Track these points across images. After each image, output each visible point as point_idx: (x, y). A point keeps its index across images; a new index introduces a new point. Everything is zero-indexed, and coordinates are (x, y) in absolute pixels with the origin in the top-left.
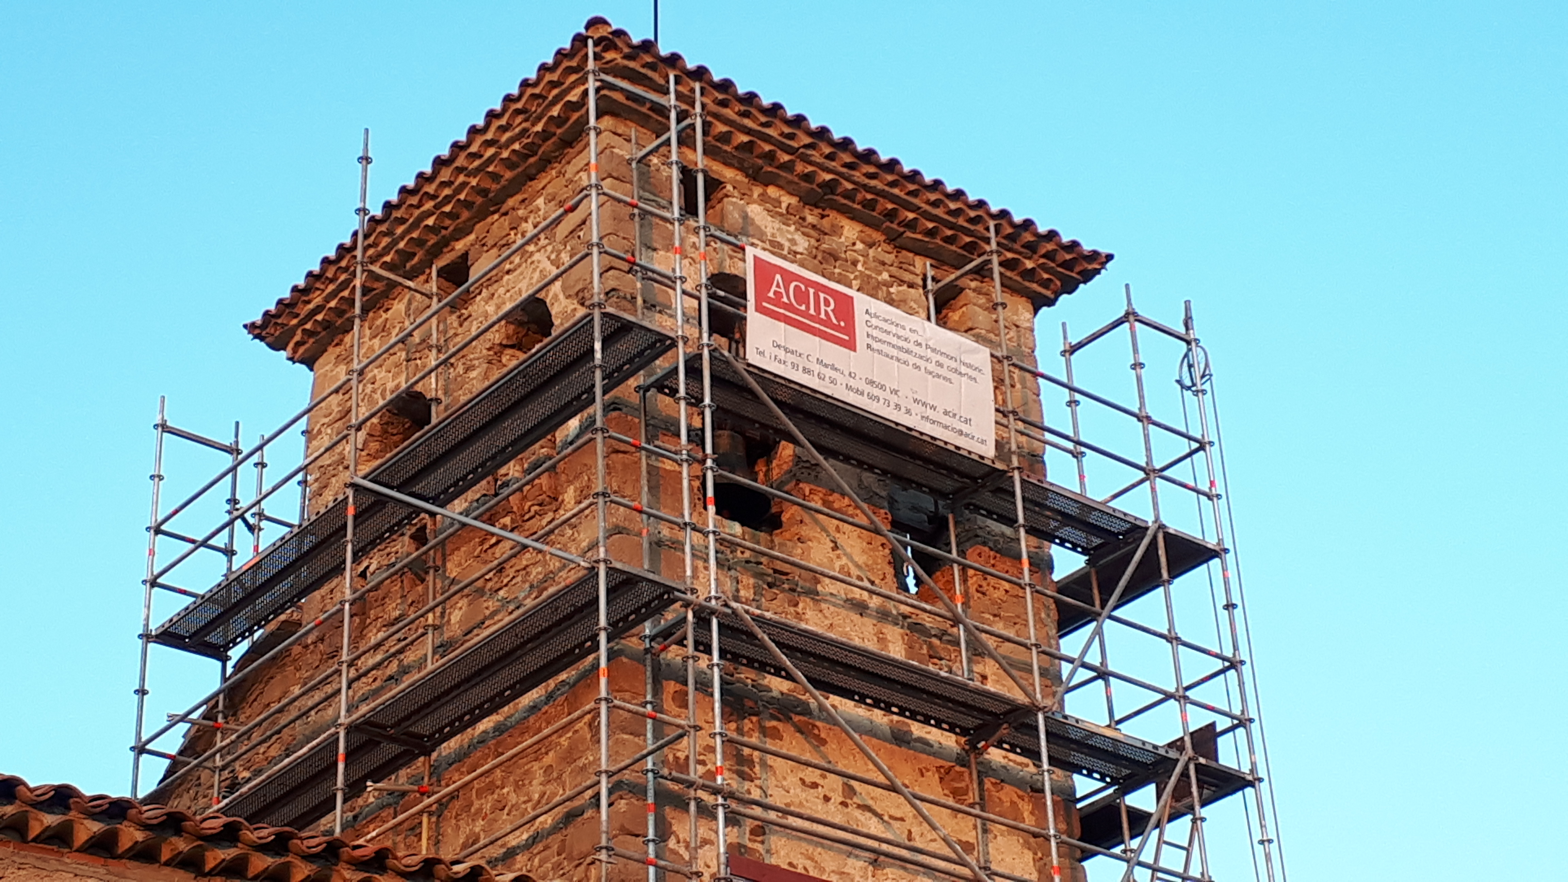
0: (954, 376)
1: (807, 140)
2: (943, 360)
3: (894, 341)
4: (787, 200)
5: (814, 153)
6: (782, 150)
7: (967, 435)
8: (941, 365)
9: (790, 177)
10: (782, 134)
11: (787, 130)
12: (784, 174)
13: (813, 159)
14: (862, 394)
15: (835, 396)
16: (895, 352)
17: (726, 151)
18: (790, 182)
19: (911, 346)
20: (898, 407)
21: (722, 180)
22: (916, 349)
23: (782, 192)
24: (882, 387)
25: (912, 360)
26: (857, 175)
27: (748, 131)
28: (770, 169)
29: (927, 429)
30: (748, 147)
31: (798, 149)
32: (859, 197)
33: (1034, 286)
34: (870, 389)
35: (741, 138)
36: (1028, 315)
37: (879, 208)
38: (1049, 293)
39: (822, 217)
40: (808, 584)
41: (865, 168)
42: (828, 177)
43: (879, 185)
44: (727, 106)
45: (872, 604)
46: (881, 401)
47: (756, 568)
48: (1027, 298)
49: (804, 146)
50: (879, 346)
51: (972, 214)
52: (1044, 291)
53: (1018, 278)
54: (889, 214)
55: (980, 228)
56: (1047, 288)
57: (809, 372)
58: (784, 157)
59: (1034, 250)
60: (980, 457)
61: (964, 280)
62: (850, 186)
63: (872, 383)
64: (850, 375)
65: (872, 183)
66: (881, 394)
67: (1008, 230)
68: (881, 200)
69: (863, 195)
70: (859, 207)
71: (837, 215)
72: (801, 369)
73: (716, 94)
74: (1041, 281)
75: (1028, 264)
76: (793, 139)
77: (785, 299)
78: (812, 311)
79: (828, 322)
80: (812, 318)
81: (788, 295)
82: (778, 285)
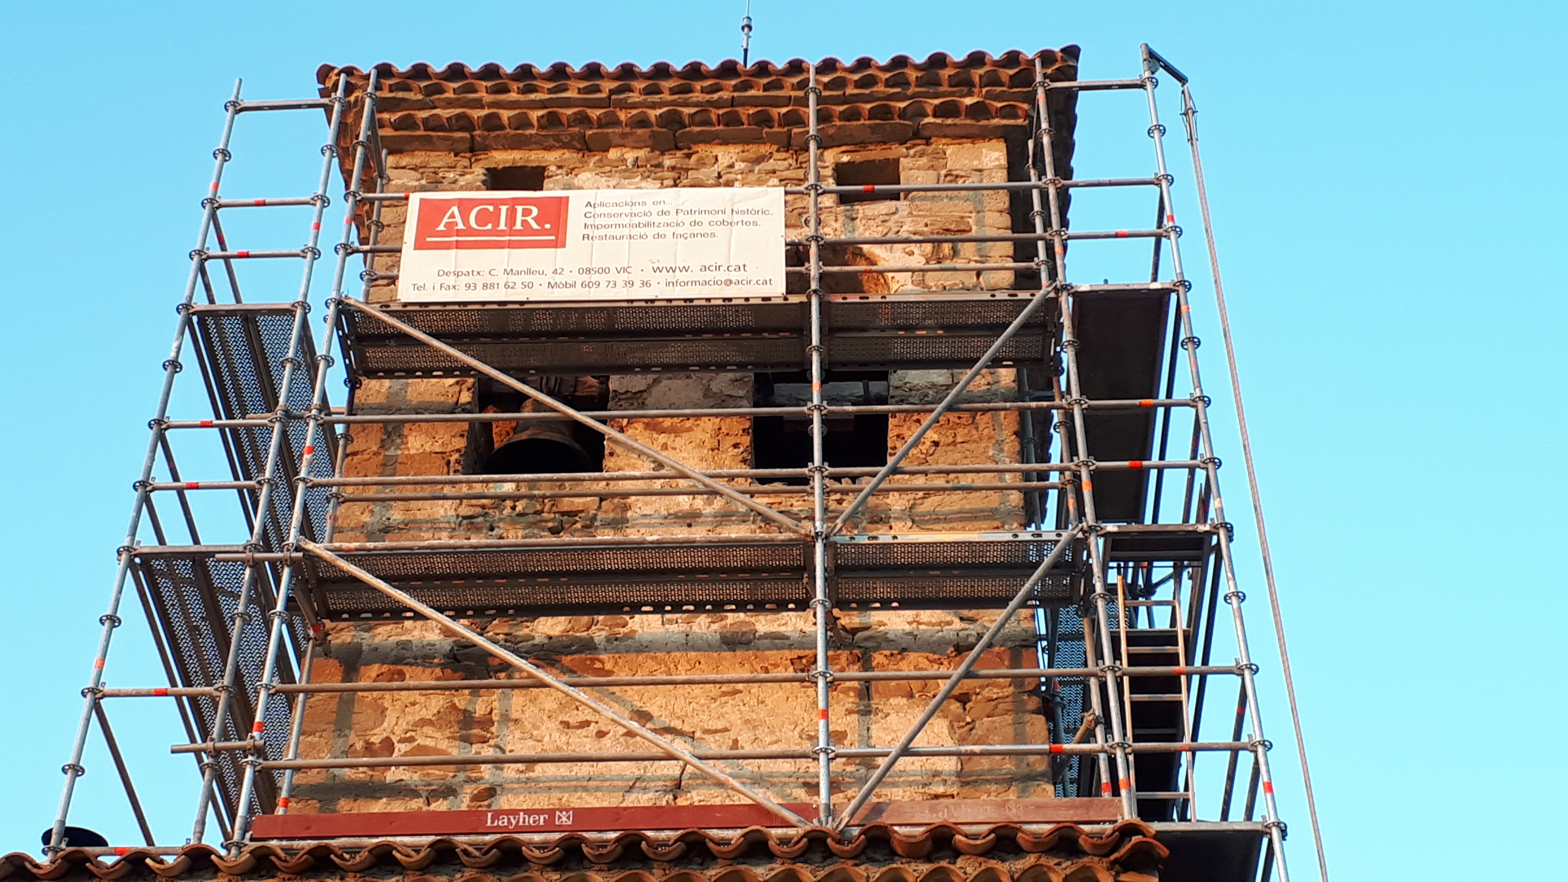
0: (715, 229)
3: (625, 220)
7: (740, 283)
13: (632, 100)
14: (573, 285)
15: (531, 299)
16: (626, 232)
17: (531, 135)
18: (624, 136)
19: (654, 218)
20: (630, 284)
21: (544, 165)
22: (664, 219)
23: (624, 150)
24: (605, 271)
25: (651, 231)
27: (542, 105)
29: (676, 293)
31: (609, 98)
32: (714, 118)
33: (996, 121)
34: (586, 278)
35: (535, 115)
36: (996, 154)
37: (744, 119)
38: (1020, 122)
39: (689, 156)
40: (612, 515)
41: (698, 85)
42: (658, 112)
43: (725, 95)
44: (509, 91)
45: (708, 510)
46: (603, 284)
47: (531, 518)
48: (998, 138)
49: (612, 92)
50: (602, 232)
51: (856, 77)
52: (1012, 122)
53: (968, 122)
54: (763, 120)
55: (880, 88)
56: (1016, 117)
57: (492, 286)
58: (595, 114)
59: (970, 84)
60: (764, 299)
61: (897, 150)
62: (693, 110)
63: (589, 271)
64: (555, 272)
65: (716, 96)
66: (603, 278)
67: (913, 75)
68: (740, 110)
69: (714, 113)
70: (721, 127)
71: (707, 148)
72: (480, 286)
73: (484, 84)
74: (1001, 113)
75: (968, 101)
76: (600, 91)
77: (461, 226)
78: (502, 226)
79: (527, 229)
80: (502, 233)
81: (466, 221)
82: (452, 216)
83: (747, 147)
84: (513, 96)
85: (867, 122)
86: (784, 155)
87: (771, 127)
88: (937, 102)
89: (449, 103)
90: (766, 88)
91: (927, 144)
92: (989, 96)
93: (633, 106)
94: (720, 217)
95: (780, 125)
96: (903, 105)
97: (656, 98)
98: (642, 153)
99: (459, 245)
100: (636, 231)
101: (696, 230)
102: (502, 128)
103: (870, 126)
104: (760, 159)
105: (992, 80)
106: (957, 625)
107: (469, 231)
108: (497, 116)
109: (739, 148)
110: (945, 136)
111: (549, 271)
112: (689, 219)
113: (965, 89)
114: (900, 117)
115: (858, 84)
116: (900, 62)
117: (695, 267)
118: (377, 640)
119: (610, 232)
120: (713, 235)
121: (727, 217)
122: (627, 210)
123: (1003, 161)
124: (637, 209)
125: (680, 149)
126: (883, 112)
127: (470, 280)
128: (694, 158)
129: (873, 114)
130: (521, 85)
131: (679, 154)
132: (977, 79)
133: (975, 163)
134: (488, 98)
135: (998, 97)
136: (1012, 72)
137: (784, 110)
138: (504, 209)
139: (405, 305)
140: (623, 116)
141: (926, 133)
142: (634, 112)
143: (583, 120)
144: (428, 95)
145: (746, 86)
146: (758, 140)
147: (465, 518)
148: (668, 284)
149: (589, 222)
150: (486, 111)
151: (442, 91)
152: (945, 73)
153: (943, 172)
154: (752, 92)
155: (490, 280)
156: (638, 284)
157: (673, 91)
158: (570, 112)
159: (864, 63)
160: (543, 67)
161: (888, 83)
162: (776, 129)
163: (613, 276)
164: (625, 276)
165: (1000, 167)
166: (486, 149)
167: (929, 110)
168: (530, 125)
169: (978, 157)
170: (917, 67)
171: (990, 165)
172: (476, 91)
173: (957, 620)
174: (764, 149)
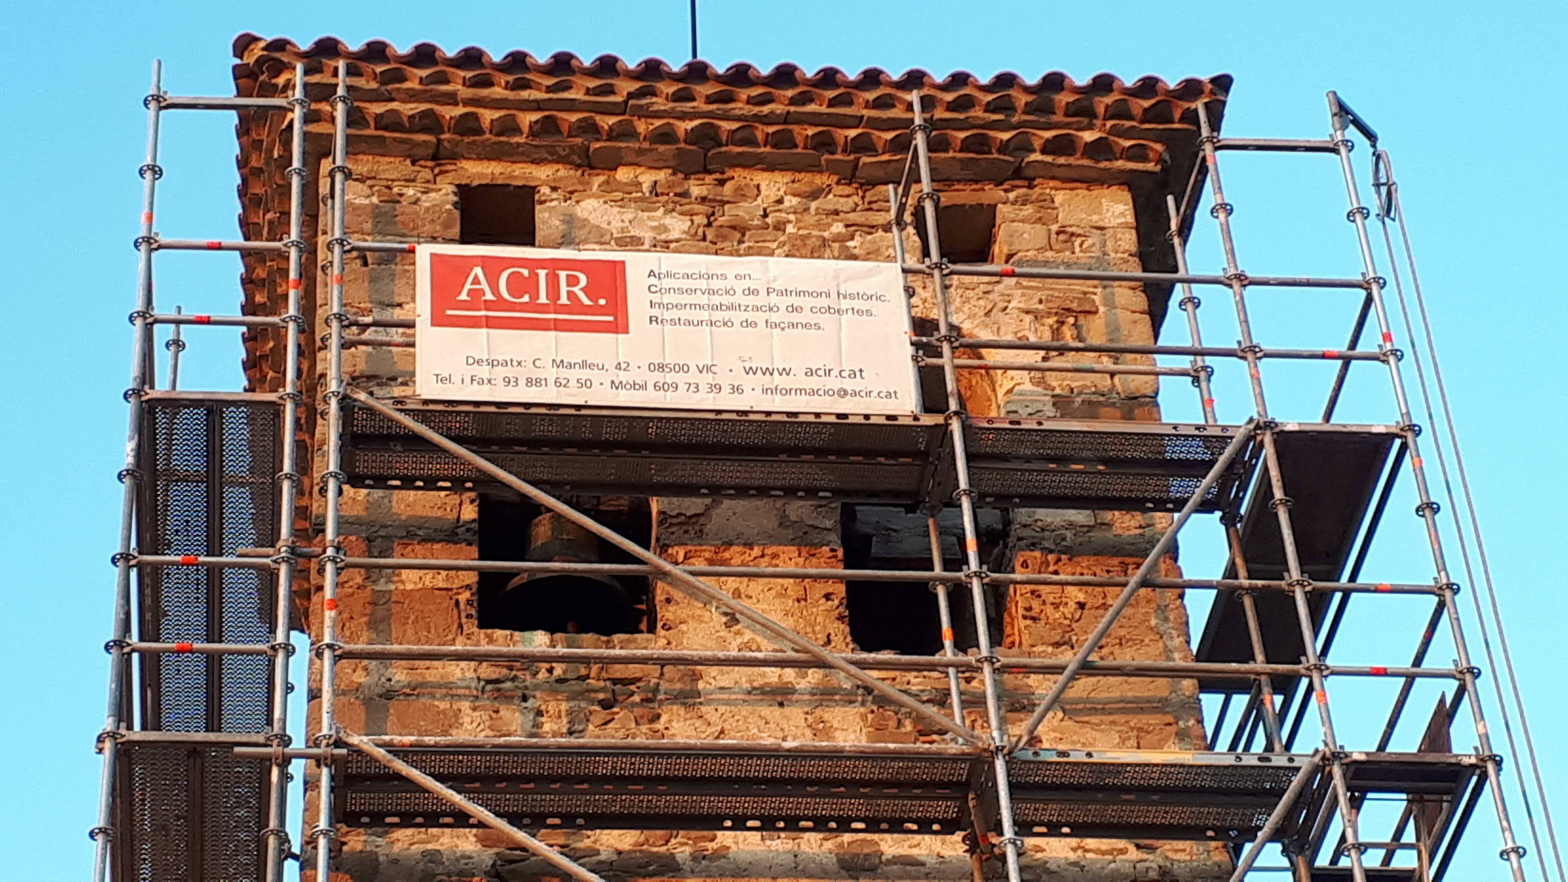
0: (823, 319)
1: (634, 86)
2: (797, 301)
3: (704, 300)
4: (647, 178)
5: (654, 99)
6: (598, 113)
7: (855, 394)
8: (794, 309)
9: (633, 145)
10: (588, 92)
11: (593, 83)
12: (623, 145)
13: (655, 108)
14: (643, 387)
15: (590, 403)
16: (705, 315)
17: (518, 144)
18: (641, 152)
19: (739, 299)
20: (716, 388)
21: (533, 184)
22: (751, 300)
23: (639, 170)
24: (683, 368)
25: (737, 317)
26: (740, 107)
27: (537, 106)
28: (597, 145)
29: (779, 404)
30: (548, 126)
31: (626, 102)
32: (760, 136)
33: (1120, 164)
34: (657, 376)
35: (528, 119)
36: (1121, 207)
37: (799, 141)
38: (1150, 166)
39: (722, 183)
40: (678, 686)
41: (744, 94)
42: (691, 125)
43: (778, 108)
44: (492, 84)
45: (802, 685)
46: (682, 387)
47: (576, 686)
48: (1121, 184)
49: (630, 96)
50: (674, 314)
51: (949, 97)
52: (1140, 166)
53: (1085, 162)
54: (825, 143)
55: (978, 113)
56: (1145, 159)
57: (538, 382)
58: (607, 122)
59: (1091, 114)
60: (889, 417)
61: (991, 193)
62: (734, 126)
63: (661, 367)
64: (618, 366)
65: (766, 109)
66: (680, 378)
67: (1022, 99)
68: (795, 128)
69: (761, 131)
70: (768, 149)
71: (745, 173)
72: (522, 382)
73: (462, 73)
74: (1130, 154)
75: (1089, 136)
76: (613, 92)
77: (489, 296)
78: (543, 299)
79: (575, 305)
80: (543, 308)
81: (495, 290)
82: (476, 281)
83: (798, 176)
84: (498, 92)
85: (959, 155)
86: (848, 190)
87: (833, 153)
88: (1048, 134)
89: (412, 96)
90: (832, 103)
91: (1030, 187)
92: (1116, 131)
93: (657, 115)
94: (823, 302)
95: (844, 151)
96: (1005, 136)
97: (688, 106)
98: (662, 176)
99: (490, 323)
100: (718, 316)
101: (795, 318)
102: (480, 131)
103: (961, 160)
104: (815, 195)
105: (1119, 112)
106: (1134, 854)
107: (499, 303)
108: (474, 116)
109: (788, 177)
110: (1053, 178)
111: (611, 365)
112: (784, 302)
113: (1085, 121)
114: (999, 151)
115: (951, 107)
116: (1006, 81)
117: (799, 370)
118: (396, 848)
119: (685, 314)
120: (817, 327)
121: (833, 302)
122: (703, 284)
123: (1130, 218)
124: (715, 284)
125: (710, 173)
126: (978, 144)
127: (508, 371)
128: (729, 186)
129: (965, 146)
130: (511, 78)
131: (709, 179)
132: (1101, 110)
133: (1095, 218)
134: (465, 92)
135: (1126, 134)
136: (1146, 104)
137: (852, 133)
138: (542, 274)
139: (426, 402)
140: (641, 127)
141: (1030, 173)
142: (658, 123)
143: (589, 128)
144: (382, 83)
145: (804, 99)
146: (814, 168)
147: (489, 682)
148: (765, 391)
149: (656, 298)
150: (460, 110)
151: (404, 79)
152: (1064, 98)
153: (1055, 228)
154: (811, 108)
155: (535, 374)
156: (726, 389)
157: (709, 100)
158: (574, 117)
159: (960, 79)
160: (542, 56)
161: (989, 108)
162: (839, 157)
163: (693, 376)
164: (709, 378)
165: (1126, 226)
166: (454, 157)
167: (1037, 144)
168: (517, 131)
169: (1098, 210)
170: (1027, 90)
171: (1115, 222)
172: (447, 82)
173: (1132, 848)
174: (821, 180)
